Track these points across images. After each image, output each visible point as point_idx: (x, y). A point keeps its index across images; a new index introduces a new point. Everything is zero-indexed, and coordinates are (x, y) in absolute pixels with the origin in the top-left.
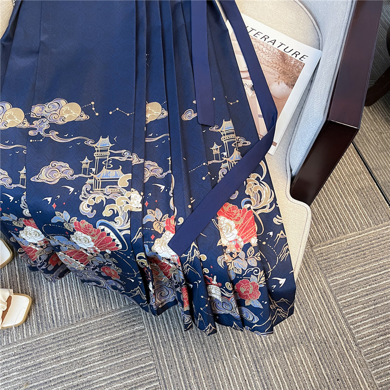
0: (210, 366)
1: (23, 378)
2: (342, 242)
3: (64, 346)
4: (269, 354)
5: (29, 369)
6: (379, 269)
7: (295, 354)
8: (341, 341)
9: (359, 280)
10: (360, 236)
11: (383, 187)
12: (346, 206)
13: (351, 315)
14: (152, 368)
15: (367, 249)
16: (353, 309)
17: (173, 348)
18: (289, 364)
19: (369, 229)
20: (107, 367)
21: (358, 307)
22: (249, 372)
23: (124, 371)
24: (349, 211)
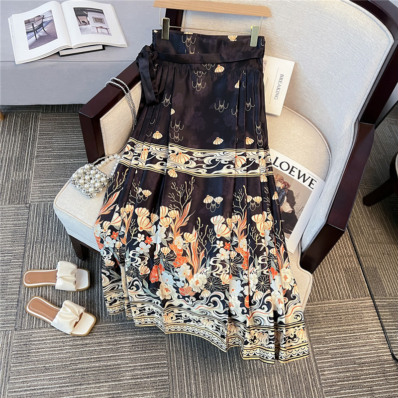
0: (208, 374)
1: (72, 352)
2: (326, 305)
3: (105, 336)
4: (253, 375)
5: (78, 346)
6: (350, 332)
7: (273, 380)
8: (310, 378)
9: (332, 337)
10: (340, 304)
11: (366, 271)
12: (334, 279)
13: (321, 361)
14: (165, 365)
15: (343, 315)
16: (324, 357)
17: (183, 356)
18: (267, 386)
19: (348, 300)
20: (133, 358)
21: (328, 356)
22: (236, 385)
23: (145, 363)
24: (336, 283)
